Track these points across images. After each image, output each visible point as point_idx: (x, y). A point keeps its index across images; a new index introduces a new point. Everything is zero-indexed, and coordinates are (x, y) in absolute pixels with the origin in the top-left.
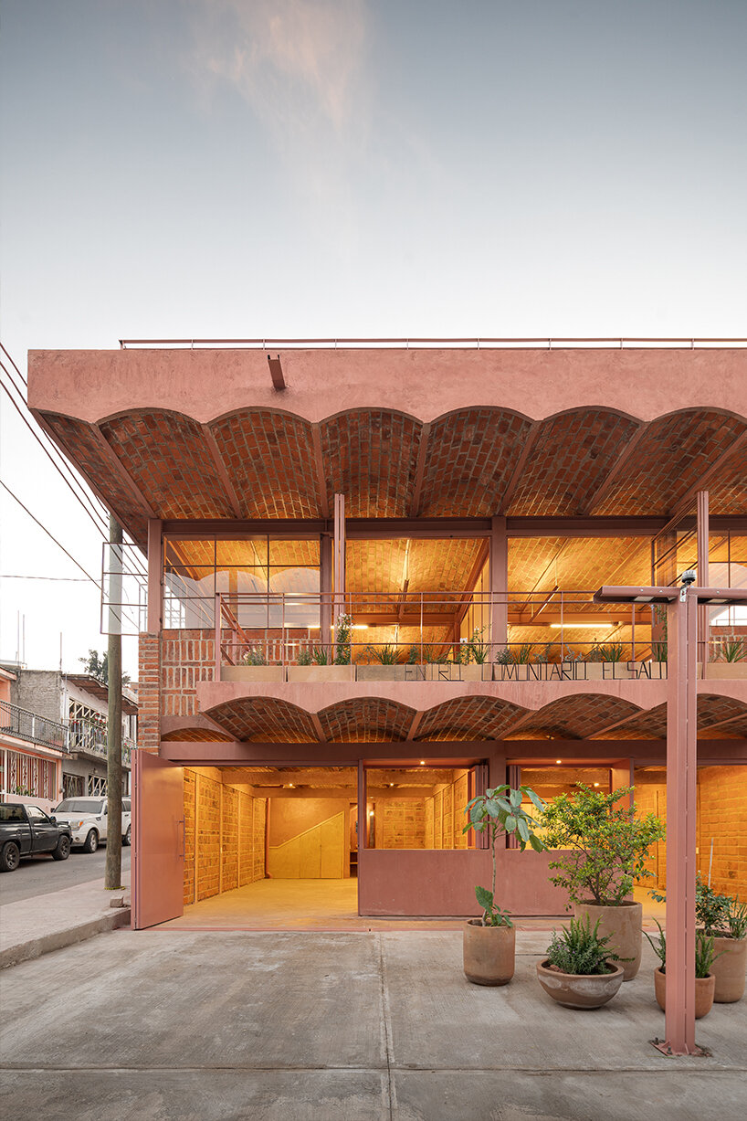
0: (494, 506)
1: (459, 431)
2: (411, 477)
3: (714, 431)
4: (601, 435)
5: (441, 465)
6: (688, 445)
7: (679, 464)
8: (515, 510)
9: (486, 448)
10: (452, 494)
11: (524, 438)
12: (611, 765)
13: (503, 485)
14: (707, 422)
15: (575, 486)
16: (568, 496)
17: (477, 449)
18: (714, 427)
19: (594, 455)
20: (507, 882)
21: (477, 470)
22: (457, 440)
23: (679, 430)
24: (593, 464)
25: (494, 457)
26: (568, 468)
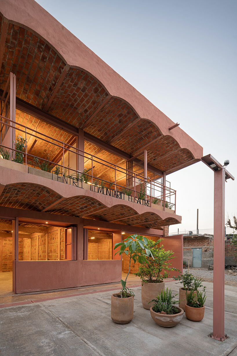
0: (80, 124)
1: (78, 80)
2: (51, 89)
3: (152, 132)
4: (125, 115)
5: (65, 93)
6: (144, 133)
7: (139, 139)
8: (87, 130)
9: (86, 95)
10: (64, 110)
11: (103, 100)
12: (113, 232)
13: (87, 116)
14: (152, 128)
15: (109, 131)
16: (106, 134)
17: (82, 94)
18: (153, 131)
19: (120, 122)
20: (84, 273)
21: (78, 105)
22: (76, 85)
23: (144, 127)
24: (119, 125)
25: (88, 102)
26: (110, 123)
